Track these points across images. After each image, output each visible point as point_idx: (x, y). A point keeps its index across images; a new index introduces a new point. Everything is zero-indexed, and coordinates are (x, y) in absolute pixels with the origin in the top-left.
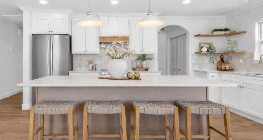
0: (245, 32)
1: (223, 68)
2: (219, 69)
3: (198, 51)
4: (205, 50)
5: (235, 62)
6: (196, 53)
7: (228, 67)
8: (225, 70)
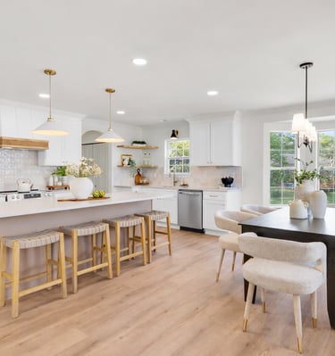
0: (157, 148)
1: (141, 182)
2: (138, 183)
3: (120, 164)
4: (126, 162)
5: (150, 175)
6: (119, 166)
7: (145, 181)
8: (142, 184)
